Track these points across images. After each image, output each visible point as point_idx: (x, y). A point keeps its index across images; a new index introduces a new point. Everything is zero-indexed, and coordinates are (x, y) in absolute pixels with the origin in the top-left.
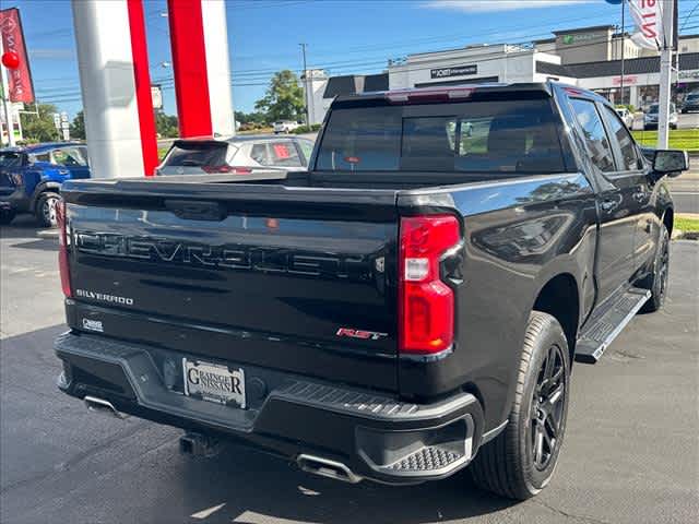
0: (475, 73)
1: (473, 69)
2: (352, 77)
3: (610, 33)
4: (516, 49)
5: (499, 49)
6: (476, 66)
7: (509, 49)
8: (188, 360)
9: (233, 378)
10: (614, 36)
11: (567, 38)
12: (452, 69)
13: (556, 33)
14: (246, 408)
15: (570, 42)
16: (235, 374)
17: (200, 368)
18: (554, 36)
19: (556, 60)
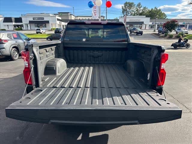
1: (43, 19)
2: (11, 18)
3: (69, 14)
4: (52, 15)
5: (48, 15)
6: (43, 18)
7: (51, 15)
11: (61, 14)
12: (38, 18)
13: (59, 13)
18: (58, 13)
19: (60, 18)
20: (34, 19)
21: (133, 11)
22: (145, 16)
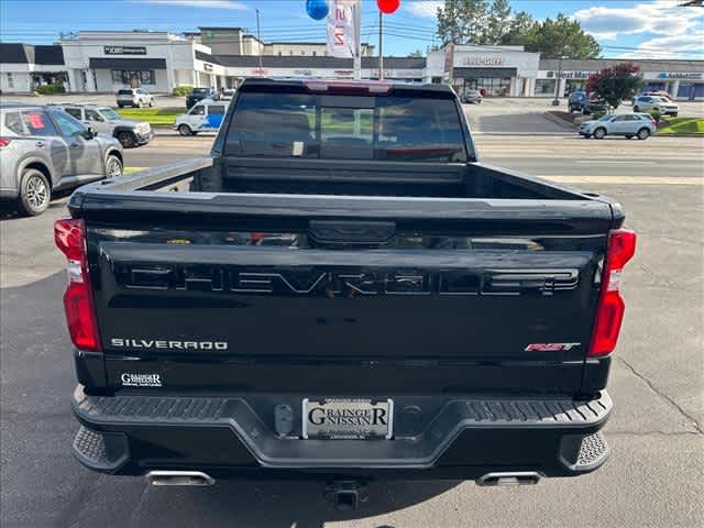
0: (145, 53)
1: (143, 50)
2: (22, 45)
3: (241, 34)
4: (178, 38)
5: (164, 37)
6: (144, 48)
7: (172, 37)
8: (310, 401)
9: (375, 410)
10: (244, 37)
11: (209, 34)
12: (124, 48)
13: (201, 28)
14: (393, 438)
15: (212, 37)
16: (380, 405)
17: (326, 407)
18: (199, 31)
19: (207, 50)
20: (107, 52)
21: (479, 27)
22: (522, 48)
